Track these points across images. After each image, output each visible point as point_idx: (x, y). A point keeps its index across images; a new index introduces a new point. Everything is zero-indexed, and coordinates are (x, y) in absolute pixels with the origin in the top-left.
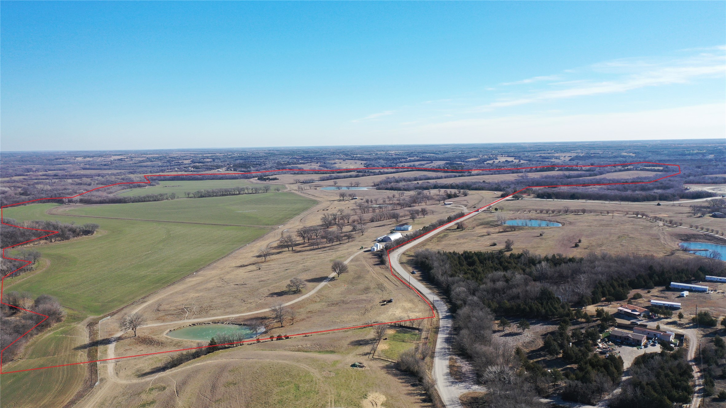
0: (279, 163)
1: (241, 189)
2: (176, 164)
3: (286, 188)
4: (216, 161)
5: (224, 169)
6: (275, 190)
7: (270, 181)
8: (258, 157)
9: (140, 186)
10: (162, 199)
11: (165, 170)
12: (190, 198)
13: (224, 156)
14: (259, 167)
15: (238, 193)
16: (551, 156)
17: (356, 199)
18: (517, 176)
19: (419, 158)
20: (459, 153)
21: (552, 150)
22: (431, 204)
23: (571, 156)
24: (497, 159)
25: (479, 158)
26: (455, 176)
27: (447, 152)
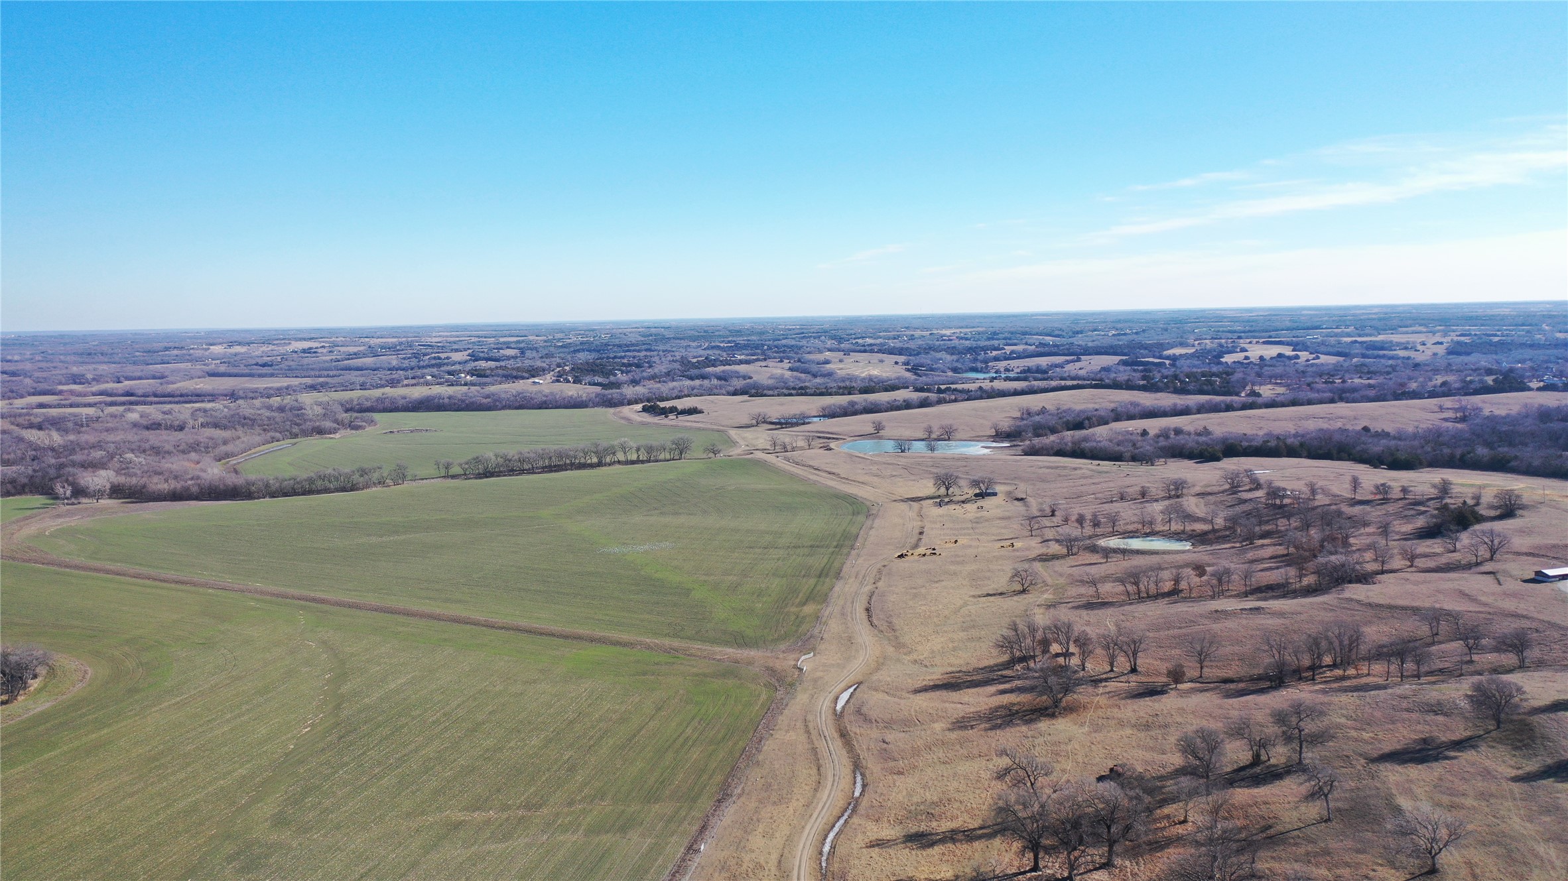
0: (684, 362)
1: (606, 450)
2: (433, 362)
3: (734, 444)
4: (528, 354)
5: (549, 377)
6: (706, 450)
7: (681, 417)
8: (627, 346)
9: (320, 431)
10: (367, 486)
11: (399, 381)
12: (453, 477)
13: (545, 341)
14: (636, 373)
15: (595, 460)
16: (1387, 343)
17: (995, 494)
18: (1437, 409)
19: (1034, 347)
20: (1114, 335)
21: (1347, 326)
22: (1431, 564)
23: (1441, 343)
24: (1243, 350)
25: (1193, 346)
26: (1229, 408)
27: (1081, 332)
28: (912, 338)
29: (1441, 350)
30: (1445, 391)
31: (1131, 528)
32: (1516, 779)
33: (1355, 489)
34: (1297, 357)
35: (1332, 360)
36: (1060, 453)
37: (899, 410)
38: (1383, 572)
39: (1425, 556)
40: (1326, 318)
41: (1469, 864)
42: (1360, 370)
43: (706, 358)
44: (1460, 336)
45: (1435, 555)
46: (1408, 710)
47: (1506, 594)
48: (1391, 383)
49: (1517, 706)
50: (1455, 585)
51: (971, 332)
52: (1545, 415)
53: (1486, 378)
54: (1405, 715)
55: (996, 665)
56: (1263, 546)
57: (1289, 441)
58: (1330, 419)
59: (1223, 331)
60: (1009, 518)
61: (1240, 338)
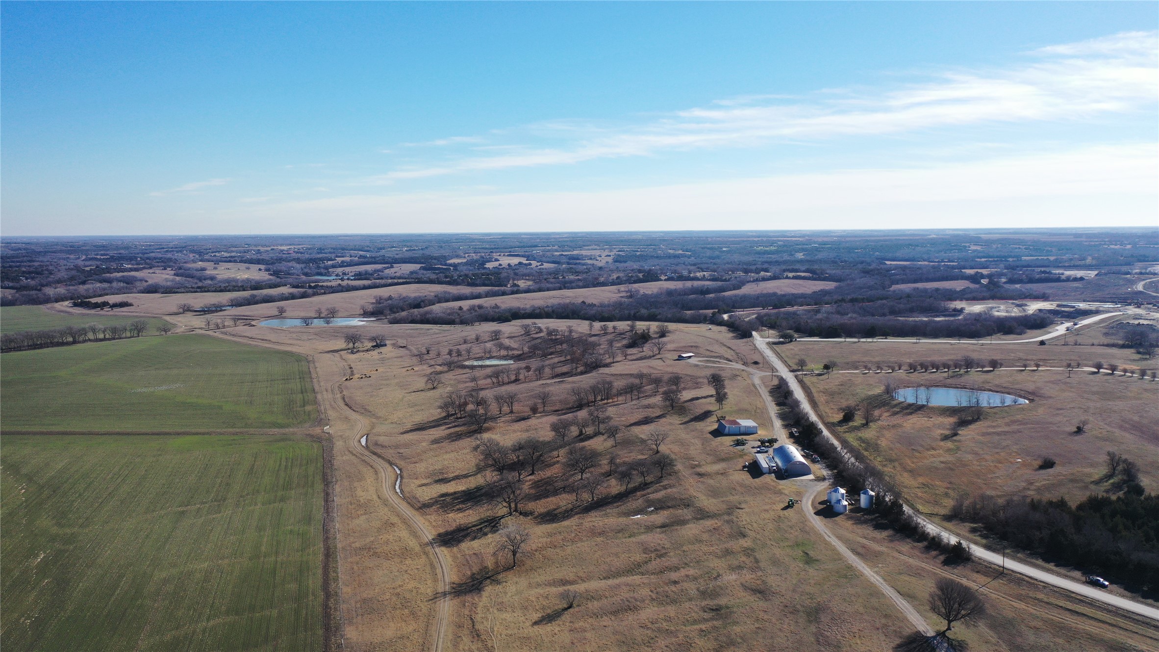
0: (80, 270)
1: (79, 333)
3: (175, 325)
6: (159, 329)
7: (117, 309)
15: (71, 339)
16: (580, 255)
17: (385, 345)
18: (617, 291)
19: (357, 258)
20: (406, 250)
21: (553, 246)
22: (634, 357)
23: (610, 256)
24: (497, 260)
25: (465, 257)
26: (504, 294)
27: (384, 248)
28: (259, 252)
29: (610, 259)
30: (618, 282)
31: (478, 356)
32: (681, 424)
33: (591, 330)
34: (530, 264)
35: (552, 266)
36: (413, 322)
37: (288, 300)
38: (613, 363)
39: (631, 355)
40: (538, 240)
41: (669, 449)
42: (571, 271)
43: (97, 267)
44: (619, 251)
45: (635, 354)
46: (637, 409)
47: (668, 366)
48: (590, 277)
49: (680, 399)
50: (646, 364)
51: (302, 248)
52: (670, 293)
53: (639, 275)
54: (637, 410)
55: (439, 419)
56: (552, 358)
57: (546, 309)
58: (562, 298)
59: (479, 248)
60: (401, 357)
61: (492, 252)
